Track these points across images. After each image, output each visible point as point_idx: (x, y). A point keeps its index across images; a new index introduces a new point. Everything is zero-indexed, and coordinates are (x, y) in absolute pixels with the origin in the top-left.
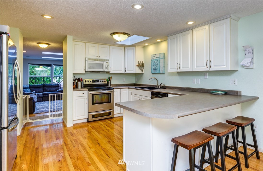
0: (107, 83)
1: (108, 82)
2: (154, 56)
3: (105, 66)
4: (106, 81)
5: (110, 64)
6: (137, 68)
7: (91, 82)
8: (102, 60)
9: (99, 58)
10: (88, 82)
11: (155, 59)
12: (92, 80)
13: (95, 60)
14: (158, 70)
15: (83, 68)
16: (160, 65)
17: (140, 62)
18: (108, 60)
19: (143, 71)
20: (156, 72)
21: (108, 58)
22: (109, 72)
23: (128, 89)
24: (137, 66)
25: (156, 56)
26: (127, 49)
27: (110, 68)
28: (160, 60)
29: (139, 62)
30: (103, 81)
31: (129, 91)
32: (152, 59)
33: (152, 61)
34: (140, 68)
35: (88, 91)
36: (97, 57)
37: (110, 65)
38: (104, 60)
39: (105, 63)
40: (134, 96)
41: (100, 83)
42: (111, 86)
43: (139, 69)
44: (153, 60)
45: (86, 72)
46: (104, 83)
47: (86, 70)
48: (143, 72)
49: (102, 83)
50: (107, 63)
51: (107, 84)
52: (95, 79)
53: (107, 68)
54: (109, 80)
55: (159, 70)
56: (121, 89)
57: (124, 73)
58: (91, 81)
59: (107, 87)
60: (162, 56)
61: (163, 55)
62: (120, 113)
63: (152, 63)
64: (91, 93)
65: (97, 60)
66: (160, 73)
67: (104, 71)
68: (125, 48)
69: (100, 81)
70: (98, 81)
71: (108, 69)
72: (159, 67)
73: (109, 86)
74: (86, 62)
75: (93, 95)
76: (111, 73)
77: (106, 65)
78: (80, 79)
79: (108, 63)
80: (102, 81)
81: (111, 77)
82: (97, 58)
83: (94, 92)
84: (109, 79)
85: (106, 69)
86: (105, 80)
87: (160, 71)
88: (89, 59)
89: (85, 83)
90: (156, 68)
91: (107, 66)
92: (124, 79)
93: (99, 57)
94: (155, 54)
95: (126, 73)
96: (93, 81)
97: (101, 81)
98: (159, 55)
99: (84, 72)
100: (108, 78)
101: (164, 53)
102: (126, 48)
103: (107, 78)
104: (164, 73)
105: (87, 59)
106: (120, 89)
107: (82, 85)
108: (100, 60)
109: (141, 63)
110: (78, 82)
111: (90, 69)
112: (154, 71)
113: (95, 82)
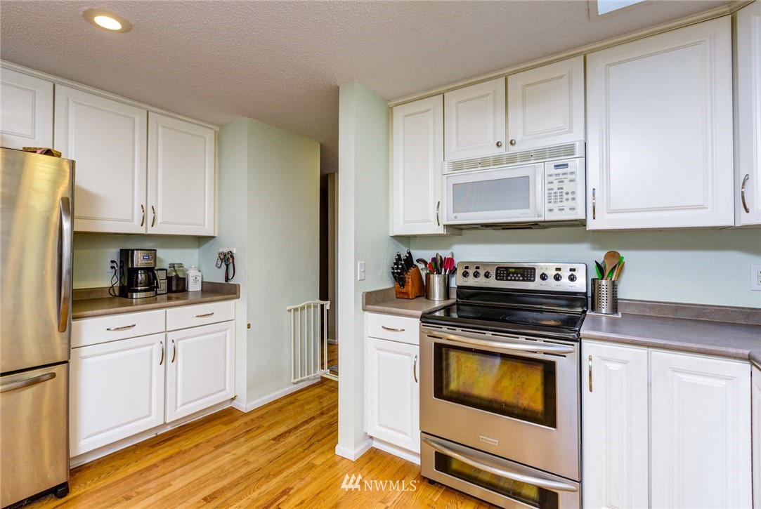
0: (584, 290)
1: (594, 286)
3: (544, 187)
4: (579, 274)
7: (488, 275)
9: (510, 148)
10: (476, 275)
12: (498, 269)
13: (487, 163)
18: (569, 150)
22: (582, 223)
36: (498, 145)
38: (540, 154)
41: (537, 285)
46: (569, 286)
47: (445, 221)
50: (557, 166)
51: (588, 295)
52: (511, 265)
53: (557, 196)
56: (656, 353)
57: (728, 222)
58: (493, 271)
65: (498, 161)
67: (536, 219)
69: (539, 273)
70: (526, 274)
71: (567, 205)
73: (603, 310)
76: (592, 225)
77: (553, 178)
79: (566, 165)
81: (612, 255)
85: (551, 206)
86: (572, 270)
91: (555, 186)
93: (514, 143)
95: (749, 219)
99: (441, 230)
105: (446, 168)
107: (446, 287)
108: (514, 159)
111: (459, 215)
113: (509, 278)
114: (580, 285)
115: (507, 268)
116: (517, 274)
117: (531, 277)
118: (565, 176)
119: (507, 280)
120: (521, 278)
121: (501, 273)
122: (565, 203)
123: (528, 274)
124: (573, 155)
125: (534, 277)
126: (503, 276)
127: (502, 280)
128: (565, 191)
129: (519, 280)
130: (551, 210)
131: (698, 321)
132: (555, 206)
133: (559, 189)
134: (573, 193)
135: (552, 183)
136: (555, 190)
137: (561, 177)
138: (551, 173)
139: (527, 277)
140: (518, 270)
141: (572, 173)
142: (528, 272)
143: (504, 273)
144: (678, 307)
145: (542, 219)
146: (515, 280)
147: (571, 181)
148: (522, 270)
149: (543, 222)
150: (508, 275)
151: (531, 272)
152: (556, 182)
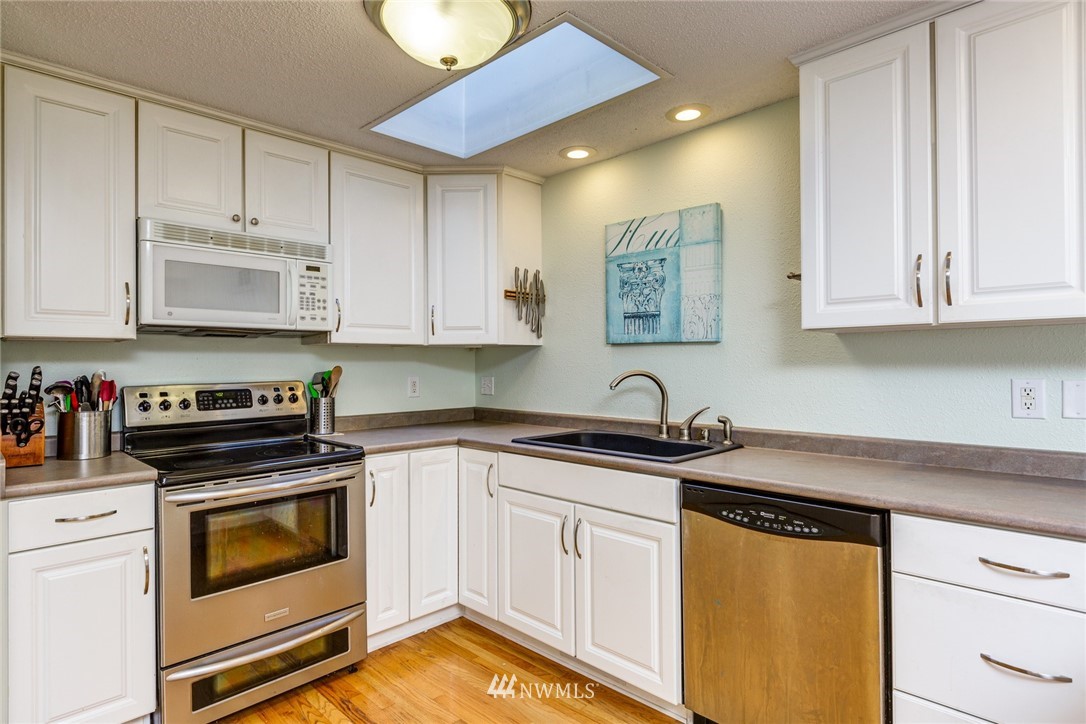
0: (304, 411)
1: (314, 405)
2: (630, 229)
3: (296, 290)
4: (299, 393)
5: (329, 279)
6: (508, 309)
7: (185, 404)
8: (274, 246)
9: (249, 226)
10: (165, 406)
11: (643, 248)
12: (198, 393)
13: (220, 239)
14: (665, 320)
15: (120, 302)
16: (679, 286)
17: (526, 271)
18: (321, 252)
19: (537, 330)
20: (648, 337)
21: (318, 238)
22: (322, 335)
23: (453, 450)
24: (508, 295)
25: (645, 232)
26: (439, 190)
27: (330, 305)
28: (683, 252)
29: (517, 270)
30: (279, 400)
31: (464, 465)
32: (618, 252)
33: (613, 267)
34: (524, 310)
35: (159, 484)
36: (236, 219)
37: (328, 284)
38: (291, 249)
39: (297, 266)
40: (511, 503)
41: (256, 411)
42: (333, 430)
43: (520, 319)
44: (624, 256)
45: (142, 329)
46: (287, 408)
47: (147, 318)
48: (539, 336)
49: (271, 410)
50: (309, 268)
51: (308, 417)
52: (217, 388)
53: (308, 302)
54: (319, 387)
55: (678, 322)
56: (415, 454)
57: (419, 340)
58: (192, 397)
59: (306, 438)
60: (703, 226)
61: (710, 219)
62: (410, 621)
63: (616, 275)
64: (181, 504)
65: (239, 243)
66: (681, 343)
67: (287, 327)
68: (431, 179)
69: (256, 395)
70: (240, 397)
71: (319, 313)
72: (677, 297)
73: (323, 431)
74: (147, 247)
75: (199, 520)
76: (335, 338)
77: (304, 281)
78: (97, 383)
79: (317, 269)
80: (271, 395)
81: (338, 370)
82: (238, 226)
83: (209, 494)
84: (325, 384)
85: (304, 313)
86: (291, 389)
87: (685, 325)
88: (172, 232)
89: (135, 418)
90: (652, 309)
91: (307, 290)
92: (414, 384)
93: (255, 222)
94: (639, 216)
95: (434, 341)
96: (208, 398)
97: (263, 400)
98: (671, 225)
99: (130, 332)
100: (316, 375)
101: (718, 205)
102: (435, 177)
103: (308, 380)
104: (717, 342)
105: (148, 230)
106: (403, 455)
107: (108, 433)
108: (257, 245)
109: (531, 279)
110: (74, 409)
111: (176, 311)
112: (635, 331)
113: (217, 406)
114: (301, 408)
115: (212, 393)
116: (228, 399)
117: (246, 402)
118: (317, 281)
119: (215, 409)
120: (234, 405)
121: (203, 400)
122: (317, 312)
123: (242, 398)
124: (323, 258)
125: (251, 401)
126: (209, 404)
127: (208, 409)
128: (317, 297)
129: (232, 407)
130: (303, 318)
131: (382, 428)
132: (307, 314)
133: (312, 294)
134: (324, 301)
135: (304, 286)
136: (308, 295)
137: (313, 280)
138: (303, 274)
139: (242, 403)
140: (228, 394)
141: (324, 279)
142: (241, 396)
143: (208, 400)
144: (371, 418)
145: (293, 328)
146: (226, 408)
147: (323, 287)
148: (233, 393)
149: (294, 331)
150: (215, 401)
151: (246, 395)
152: (308, 286)
